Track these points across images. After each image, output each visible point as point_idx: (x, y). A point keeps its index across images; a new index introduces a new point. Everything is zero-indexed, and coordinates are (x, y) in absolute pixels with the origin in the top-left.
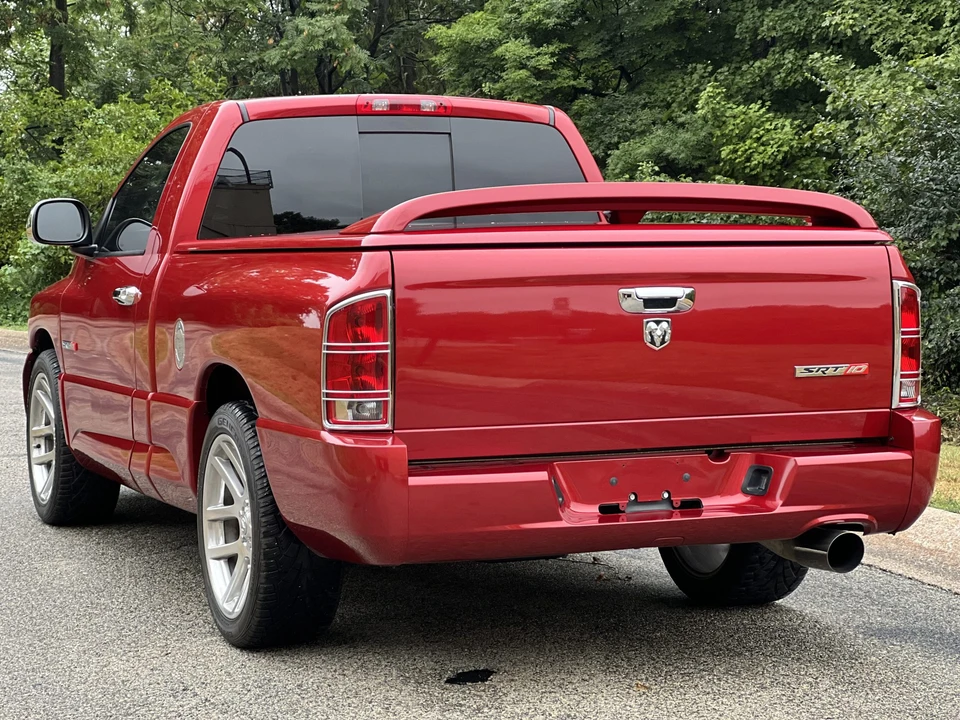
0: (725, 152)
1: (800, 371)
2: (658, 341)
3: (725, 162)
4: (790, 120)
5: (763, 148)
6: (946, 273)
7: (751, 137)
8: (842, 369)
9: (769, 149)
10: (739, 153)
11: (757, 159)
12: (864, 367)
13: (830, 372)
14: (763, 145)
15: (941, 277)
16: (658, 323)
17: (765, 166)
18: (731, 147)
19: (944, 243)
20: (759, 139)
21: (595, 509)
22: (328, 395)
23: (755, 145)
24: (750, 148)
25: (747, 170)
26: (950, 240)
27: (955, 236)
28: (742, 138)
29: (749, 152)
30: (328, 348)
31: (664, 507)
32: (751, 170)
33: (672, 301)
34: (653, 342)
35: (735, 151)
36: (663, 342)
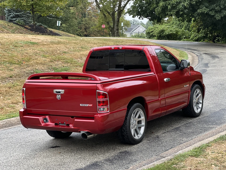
1: (81, 105)
2: (59, 98)
8: (88, 105)
12: (91, 105)
13: (86, 106)
16: (59, 95)
21: (54, 124)
31: (65, 125)
33: (60, 92)
34: (58, 98)
36: (59, 99)
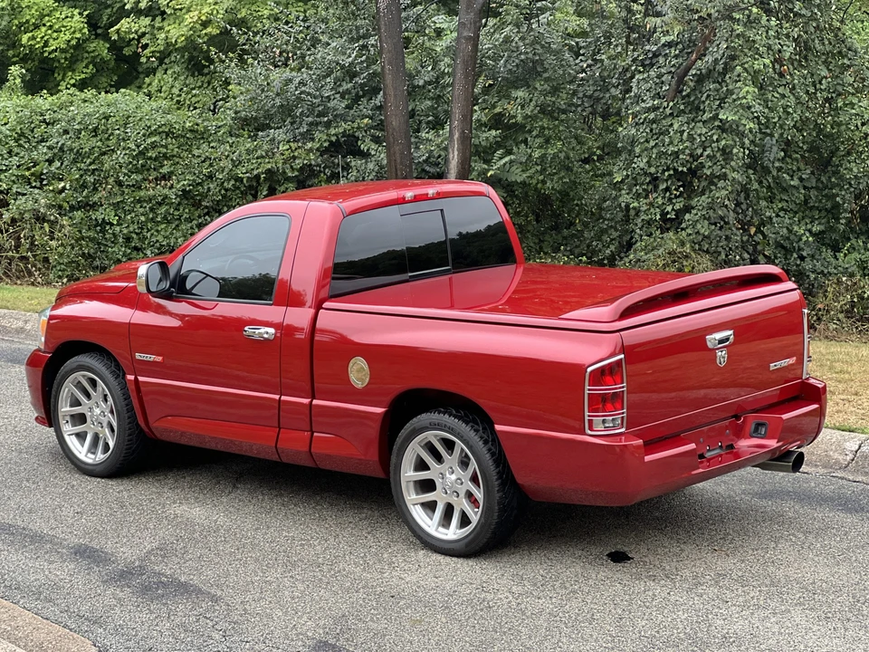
0: (25, 38)
1: (772, 367)
3: (24, 47)
4: (77, 10)
5: (56, 34)
6: (329, 167)
7: (44, 25)
9: (62, 35)
10: (38, 40)
11: (53, 45)
12: (794, 359)
14: (55, 31)
15: (327, 170)
16: (722, 352)
17: (63, 51)
18: (30, 35)
19: (326, 144)
20: (51, 27)
22: (589, 416)
23: (50, 32)
24: (46, 35)
25: (46, 54)
26: (331, 142)
27: (334, 139)
28: (37, 27)
29: (45, 38)
30: (589, 390)
31: (719, 450)
32: (50, 53)
33: (727, 339)
34: (720, 362)
35: (34, 38)
